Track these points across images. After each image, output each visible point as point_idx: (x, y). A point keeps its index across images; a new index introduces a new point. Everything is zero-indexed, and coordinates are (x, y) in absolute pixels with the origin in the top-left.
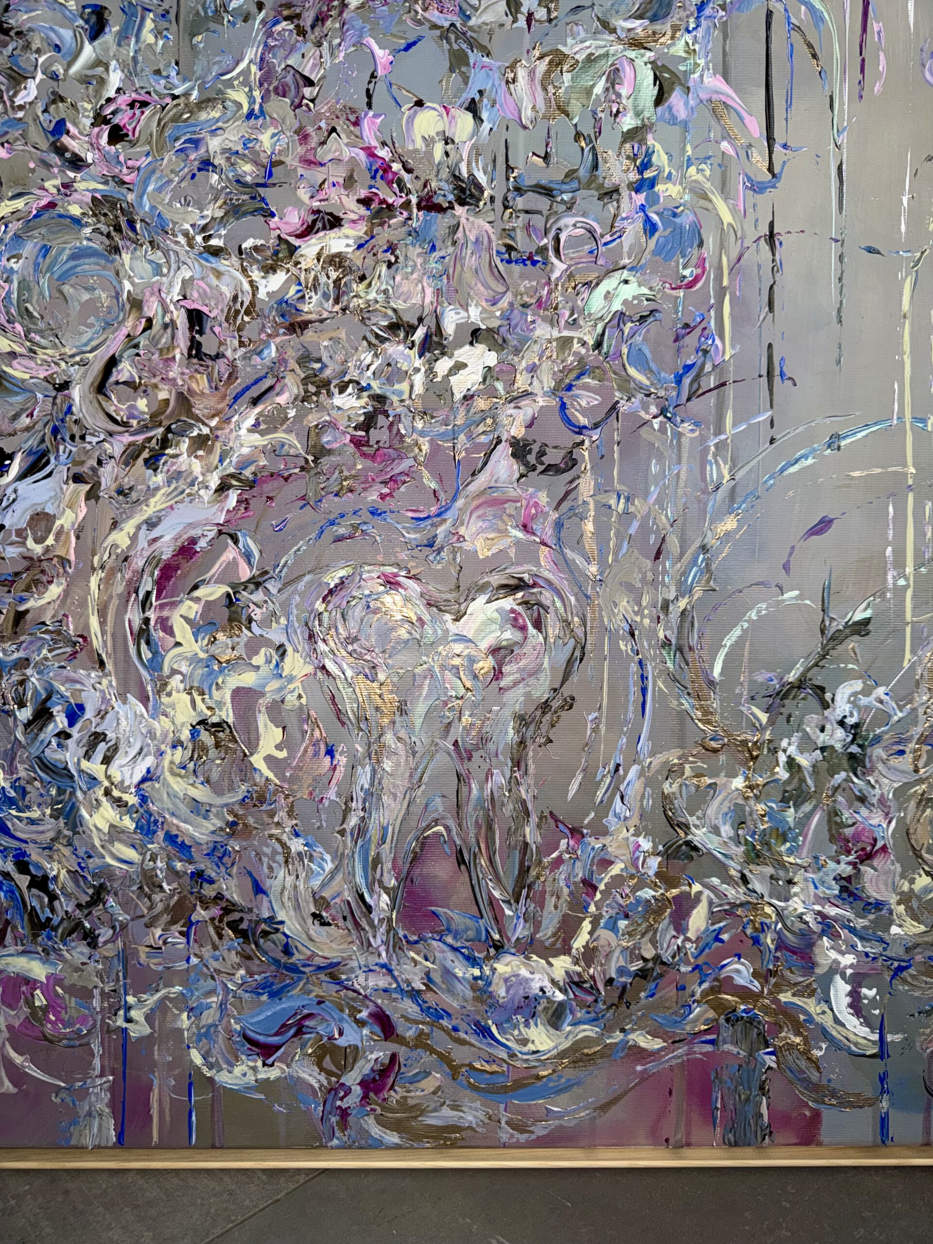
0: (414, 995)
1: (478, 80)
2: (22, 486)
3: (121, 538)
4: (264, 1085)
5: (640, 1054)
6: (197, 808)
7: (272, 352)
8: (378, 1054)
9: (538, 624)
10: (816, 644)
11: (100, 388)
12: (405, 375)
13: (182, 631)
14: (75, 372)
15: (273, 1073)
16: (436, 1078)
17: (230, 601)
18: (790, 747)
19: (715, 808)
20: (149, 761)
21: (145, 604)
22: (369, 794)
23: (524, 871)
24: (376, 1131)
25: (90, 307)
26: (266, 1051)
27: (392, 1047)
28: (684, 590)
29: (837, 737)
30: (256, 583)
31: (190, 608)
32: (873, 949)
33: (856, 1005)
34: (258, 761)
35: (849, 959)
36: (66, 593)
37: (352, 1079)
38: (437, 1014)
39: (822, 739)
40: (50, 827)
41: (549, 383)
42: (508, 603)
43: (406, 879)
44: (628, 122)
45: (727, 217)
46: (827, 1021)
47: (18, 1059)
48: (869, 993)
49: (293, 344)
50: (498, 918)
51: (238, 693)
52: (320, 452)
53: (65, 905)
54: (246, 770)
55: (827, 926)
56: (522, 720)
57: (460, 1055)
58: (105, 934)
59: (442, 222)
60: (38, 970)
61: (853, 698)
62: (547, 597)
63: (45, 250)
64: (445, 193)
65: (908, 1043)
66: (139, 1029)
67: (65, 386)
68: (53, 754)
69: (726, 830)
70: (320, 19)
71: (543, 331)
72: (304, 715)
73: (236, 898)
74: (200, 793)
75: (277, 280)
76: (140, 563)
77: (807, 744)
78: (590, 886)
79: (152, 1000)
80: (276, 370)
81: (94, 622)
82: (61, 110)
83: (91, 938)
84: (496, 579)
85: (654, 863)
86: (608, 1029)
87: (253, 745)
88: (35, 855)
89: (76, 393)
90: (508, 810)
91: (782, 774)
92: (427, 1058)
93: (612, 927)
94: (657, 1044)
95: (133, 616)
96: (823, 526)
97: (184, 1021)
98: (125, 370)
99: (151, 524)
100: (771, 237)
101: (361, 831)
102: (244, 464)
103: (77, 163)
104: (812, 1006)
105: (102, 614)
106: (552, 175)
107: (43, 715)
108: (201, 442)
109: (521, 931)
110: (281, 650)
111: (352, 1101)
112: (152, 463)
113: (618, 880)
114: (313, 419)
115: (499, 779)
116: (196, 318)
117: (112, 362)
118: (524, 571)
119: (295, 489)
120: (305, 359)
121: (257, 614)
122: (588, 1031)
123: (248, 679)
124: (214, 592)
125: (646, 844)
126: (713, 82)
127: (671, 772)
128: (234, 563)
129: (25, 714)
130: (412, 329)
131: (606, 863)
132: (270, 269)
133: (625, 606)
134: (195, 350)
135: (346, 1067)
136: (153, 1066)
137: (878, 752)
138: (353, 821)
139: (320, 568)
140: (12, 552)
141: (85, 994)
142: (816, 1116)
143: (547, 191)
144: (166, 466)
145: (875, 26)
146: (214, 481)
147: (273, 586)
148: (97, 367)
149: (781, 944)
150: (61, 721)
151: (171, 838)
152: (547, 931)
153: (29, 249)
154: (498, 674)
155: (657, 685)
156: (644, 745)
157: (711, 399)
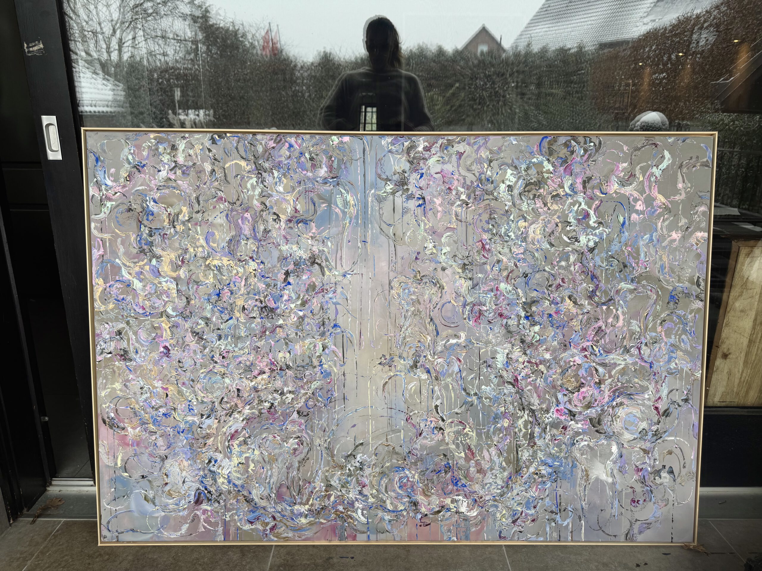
0: (279, 512)
1: (290, 347)
2: (206, 420)
3: (224, 430)
4: (251, 529)
5: (322, 523)
6: (238, 478)
7: (252, 396)
8: (273, 524)
9: (302, 444)
10: (353, 447)
11: (221, 403)
12: (277, 399)
13: (236, 446)
14: (215, 400)
15: (253, 527)
16: (284, 528)
17: (244, 441)
18: (349, 466)
19: (335, 478)
20: (230, 470)
21: (229, 442)
22: (270, 476)
23: (300, 490)
24: (272, 538)
25: (219, 388)
26: (251, 523)
27: (275, 522)
28: (329, 437)
29: (358, 464)
30: (249, 437)
31: (237, 442)
32: (366, 504)
33: (363, 514)
34: (249, 470)
35: (361, 506)
36: (214, 440)
37: (268, 528)
38: (283, 516)
39: (354, 465)
40: (211, 482)
41: (304, 400)
42: (296, 441)
43: (278, 491)
44: (318, 354)
45: (336, 371)
46: (357, 517)
47: (206, 525)
48: (365, 512)
49: (257, 395)
50: (295, 498)
51: (246, 457)
52: (261, 413)
53: (214, 496)
54: (247, 472)
55: (357, 500)
56: (299, 462)
57: (288, 523)
58: (221, 501)
59: (284, 373)
60: (209, 508)
61: (360, 457)
62: (304, 439)
63: (210, 378)
64: (284, 367)
65: (373, 522)
66: (228, 519)
67: (214, 402)
68: (212, 469)
69: (337, 482)
70: (261, 337)
71: (303, 391)
72: (258, 462)
73: (246, 494)
74: (239, 476)
75: (253, 383)
76: (227, 434)
77: (352, 466)
78: (312, 492)
79: (230, 513)
80: (253, 399)
81: (219, 445)
82: (213, 353)
83: (219, 502)
84: (294, 436)
85: (324, 488)
86: (316, 519)
87: (248, 467)
88: (208, 487)
89: (216, 404)
90: (297, 479)
91: (348, 471)
92: (282, 524)
93: (316, 500)
94: (325, 521)
95: (227, 444)
96: (354, 426)
97: (236, 517)
98: (225, 399)
99: (230, 427)
100: (344, 375)
101: (269, 483)
102: (247, 416)
103: (216, 362)
104: (354, 514)
105: (221, 443)
106: (304, 364)
107: (210, 461)
108: (239, 412)
109: (299, 501)
110: (254, 450)
111: (268, 532)
112: (230, 416)
113: (317, 491)
114: (260, 407)
115: (295, 473)
116: (238, 390)
117: (223, 398)
118: (299, 435)
119: (257, 420)
120: (259, 397)
121: (249, 443)
122: (312, 519)
123: (248, 455)
124: (241, 439)
125: (322, 485)
126: (333, 347)
127: (327, 471)
128: (245, 434)
129: (207, 461)
130: (278, 391)
131: (315, 488)
132: (252, 381)
133: (318, 440)
134: (238, 395)
135: (267, 526)
136: (230, 526)
137: (365, 467)
138: (267, 481)
139: (261, 434)
140: (204, 432)
141: (218, 512)
142: (356, 535)
143: (303, 367)
144: (232, 416)
145: (362, 337)
146: (241, 419)
147: (252, 438)
148: (220, 399)
149: (348, 503)
150: (213, 463)
151: (234, 484)
152: (304, 501)
153: (207, 378)
154: (295, 453)
155: (325, 455)
156: (322, 466)
157: (333, 403)
